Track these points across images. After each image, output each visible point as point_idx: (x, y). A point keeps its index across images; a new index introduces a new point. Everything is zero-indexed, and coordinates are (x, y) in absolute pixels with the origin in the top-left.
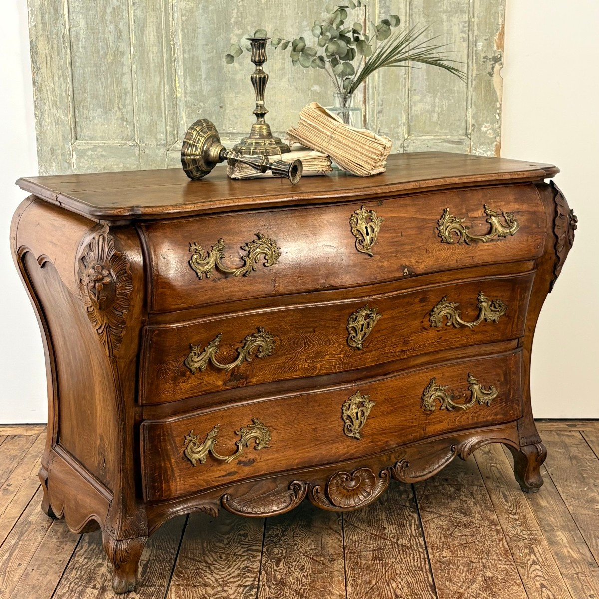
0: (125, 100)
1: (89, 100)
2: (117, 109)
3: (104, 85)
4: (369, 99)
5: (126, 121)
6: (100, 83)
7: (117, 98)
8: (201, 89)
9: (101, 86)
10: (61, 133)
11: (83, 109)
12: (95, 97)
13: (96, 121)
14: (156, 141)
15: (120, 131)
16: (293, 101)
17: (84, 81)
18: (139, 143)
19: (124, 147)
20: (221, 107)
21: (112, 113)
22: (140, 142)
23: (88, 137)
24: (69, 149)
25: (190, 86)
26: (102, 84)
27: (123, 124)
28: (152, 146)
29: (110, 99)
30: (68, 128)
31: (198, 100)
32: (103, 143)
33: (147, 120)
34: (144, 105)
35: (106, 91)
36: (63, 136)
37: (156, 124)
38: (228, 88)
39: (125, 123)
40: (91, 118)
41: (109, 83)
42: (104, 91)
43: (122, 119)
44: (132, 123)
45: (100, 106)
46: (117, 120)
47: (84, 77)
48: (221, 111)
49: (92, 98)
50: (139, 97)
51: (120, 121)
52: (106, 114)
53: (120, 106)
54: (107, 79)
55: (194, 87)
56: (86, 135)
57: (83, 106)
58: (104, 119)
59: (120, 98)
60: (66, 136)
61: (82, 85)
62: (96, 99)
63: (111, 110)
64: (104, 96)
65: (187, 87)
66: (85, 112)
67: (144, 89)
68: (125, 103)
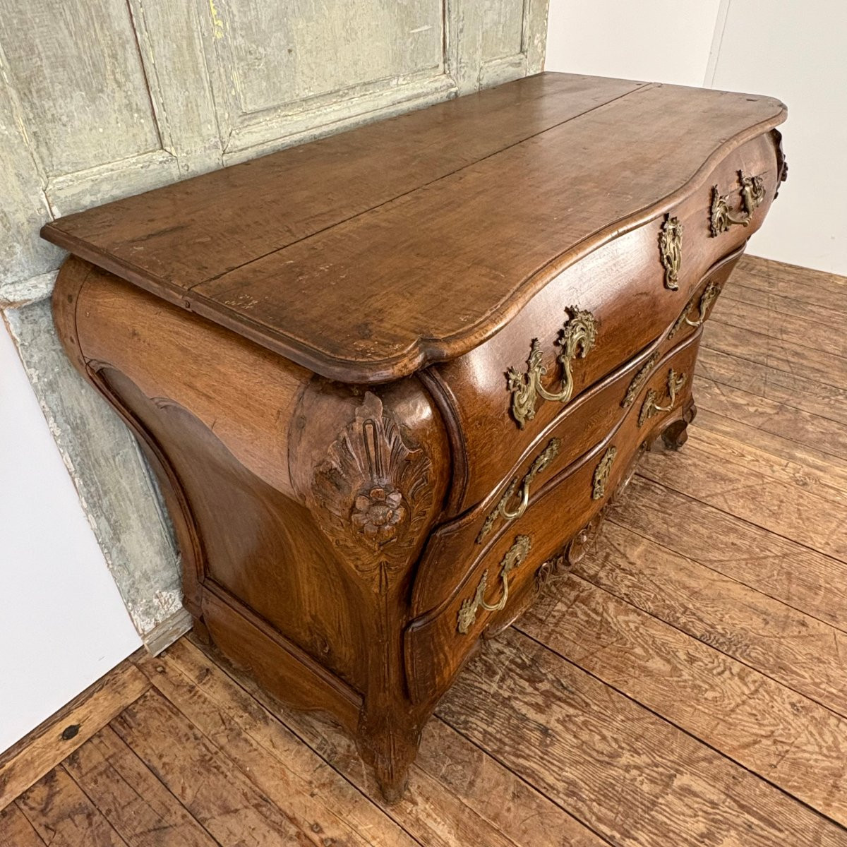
0: (126, 60)
1: (47, 72)
2: (115, 86)
3: (73, 28)
4: (449, 11)
5: (138, 110)
6: (62, 24)
7: (107, 60)
8: (257, 18)
9: (66, 32)
10: (11, 170)
11: (40, 97)
12: (60, 62)
13: (77, 123)
14: (203, 141)
15: (131, 134)
16: (378, 25)
17: (22, 22)
18: (174, 154)
19: (152, 167)
20: (290, 51)
21: (105, 97)
22: (176, 149)
23: (68, 163)
24: (42, 202)
25: (239, 11)
26: (67, 25)
27: (132, 117)
28: (198, 153)
29: (94, 65)
30: (24, 154)
31: (255, 42)
32: (107, 170)
33: (180, 99)
34: (170, 68)
35: (79, 42)
36: (18, 175)
37: (197, 106)
38: (297, 10)
39: (136, 115)
40: (64, 119)
41: (82, 22)
42: (76, 44)
43: (129, 106)
44: (149, 113)
45: (78, 85)
46: (120, 111)
47: (20, 12)
48: (291, 59)
49: (53, 67)
50: (157, 49)
51: (125, 112)
52: (93, 100)
53: (118, 76)
54: (76, 10)
55: (245, 13)
56: (63, 160)
57: (38, 91)
58: (93, 114)
59: (114, 56)
60: (25, 175)
61: (21, 34)
62: (64, 67)
63: (101, 91)
64: (80, 59)
65: (234, 16)
66: (47, 107)
67: (161, 30)
68: (126, 67)
